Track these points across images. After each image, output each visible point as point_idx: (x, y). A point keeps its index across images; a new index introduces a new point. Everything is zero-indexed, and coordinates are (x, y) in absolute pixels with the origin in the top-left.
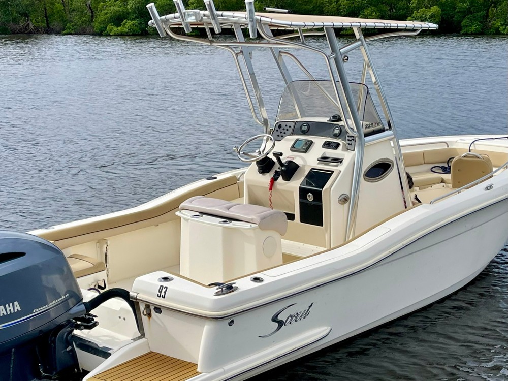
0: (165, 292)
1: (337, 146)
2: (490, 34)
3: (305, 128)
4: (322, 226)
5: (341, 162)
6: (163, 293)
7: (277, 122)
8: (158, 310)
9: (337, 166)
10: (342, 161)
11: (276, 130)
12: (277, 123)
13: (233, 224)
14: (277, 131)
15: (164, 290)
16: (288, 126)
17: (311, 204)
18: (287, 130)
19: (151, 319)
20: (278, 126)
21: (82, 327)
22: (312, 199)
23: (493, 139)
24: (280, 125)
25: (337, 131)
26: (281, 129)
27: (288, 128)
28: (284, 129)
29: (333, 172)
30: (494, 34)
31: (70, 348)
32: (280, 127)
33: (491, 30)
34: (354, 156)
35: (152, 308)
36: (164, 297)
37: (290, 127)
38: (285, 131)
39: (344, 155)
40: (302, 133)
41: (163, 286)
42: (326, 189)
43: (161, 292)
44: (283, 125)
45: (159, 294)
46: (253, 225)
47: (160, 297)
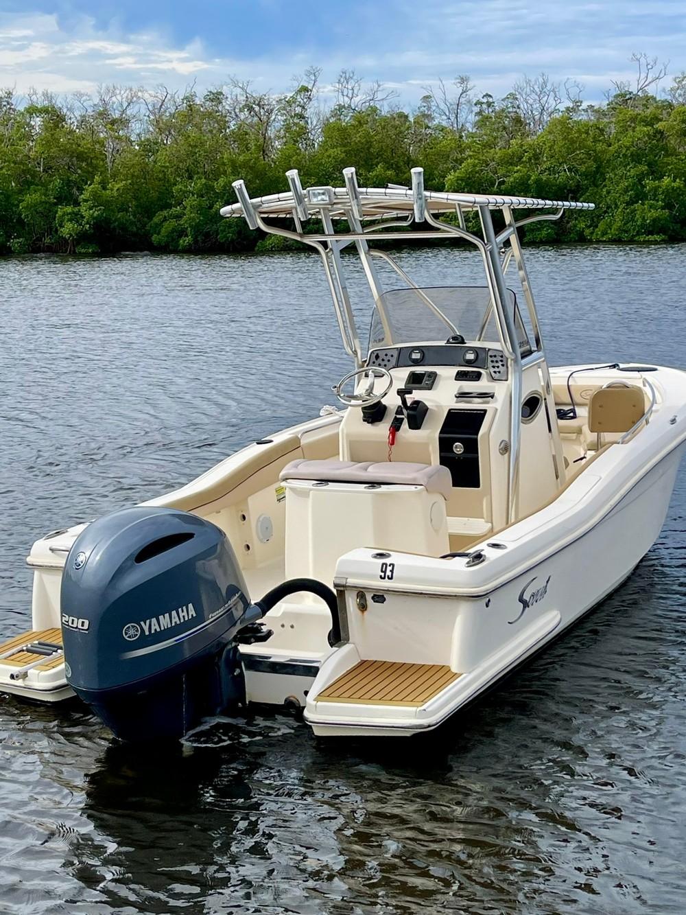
0: (392, 571)
1: (477, 376)
2: (570, 241)
3: (416, 356)
4: (478, 486)
5: (492, 397)
6: (388, 573)
7: (370, 352)
8: (379, 598)
9: (488, 403)
10: (494, 395)
11: (371, 362)
12: (372, 352)
13: (384, 488)
14: (374, 363)
15: (389, 568)
16: (389, 354)
17: (459, 458)
18: (389, 361)
19: (366, 613)
20: (374, 356)
21: (253, 640)
22: (462, 450)
23: (593, 369)
24: (377, 354)
25: (471, 356)
26: (379, 361)
27: (389, 357)
28: (383, 360)
29: (485, 411)
30: (576, 241)
31: (237, 672)
32: (377, 357)
33: (572, 235)
34: (509, 387)
35: (369, 597)
36: (391, 578)
37: (392, 356)
38: (386, 362)
39: (494, 387)
40: (412, 364)
41: (386, 564)
42: (483, 435)
43: (385, 572)
44: (382, 355)
45: (383, 574)
46: (419, 487)
47: (384, 578)
